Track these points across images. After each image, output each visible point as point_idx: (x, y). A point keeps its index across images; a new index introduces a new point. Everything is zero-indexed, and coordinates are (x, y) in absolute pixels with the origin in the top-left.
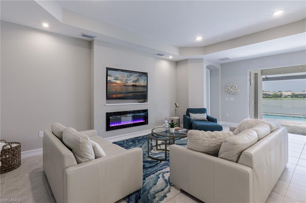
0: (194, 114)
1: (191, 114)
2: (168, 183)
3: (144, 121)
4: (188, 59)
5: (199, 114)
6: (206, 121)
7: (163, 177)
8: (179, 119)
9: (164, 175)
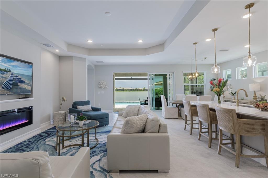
0: (81, 106)
1: (78, 107)
2: (104, 172)
3: (28, 121)
4: (72, 56)
5: (85, 106)
6: (92, 111)
7: (95, 170)
8: (66, 113)
9: (94, 167)
